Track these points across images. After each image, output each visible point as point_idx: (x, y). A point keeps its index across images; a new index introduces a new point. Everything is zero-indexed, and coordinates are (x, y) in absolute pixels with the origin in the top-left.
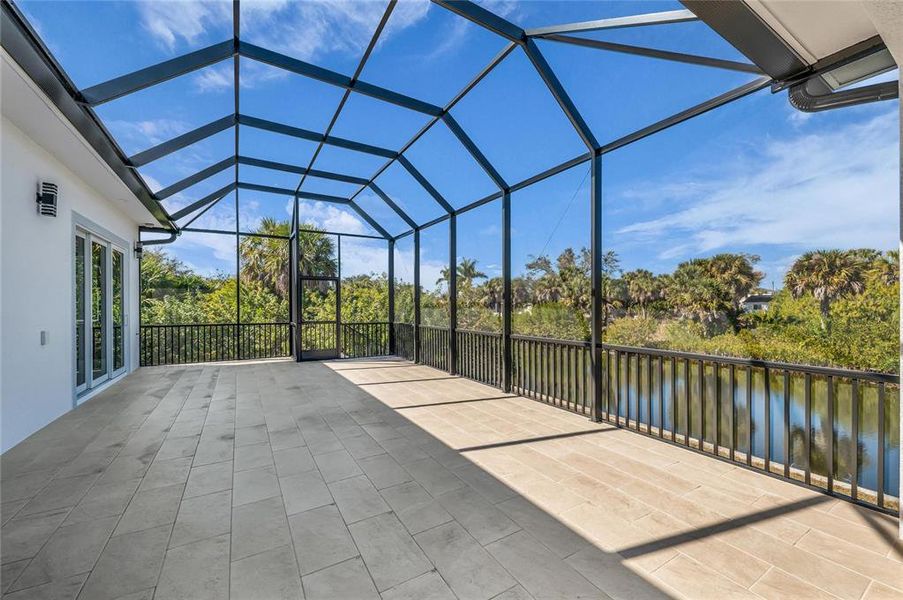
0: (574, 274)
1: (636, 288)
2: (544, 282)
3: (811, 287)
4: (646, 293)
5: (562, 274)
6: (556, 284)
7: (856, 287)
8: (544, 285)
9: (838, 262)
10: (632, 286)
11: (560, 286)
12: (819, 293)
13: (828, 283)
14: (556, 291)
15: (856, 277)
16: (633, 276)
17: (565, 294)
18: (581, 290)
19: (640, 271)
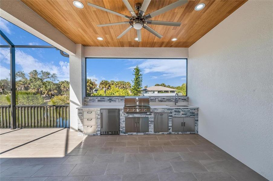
0: (37, 80)
1: (63, 86)
2: (20, 82)
3: (103, 88)
4: (66, 88)
5: (31, 80)
6: (28, 83)
7: (110, 88)
8: (20, 83)
9: (107, 83)
10: (62, 86)
11: (29, 84)
12: (104, 89)
13: (106, 87)
14: (28, 86)
15: (109, 86)
16: (63, 82)
17: (32, 88)
18: (40, 86)
19: (65, 81)
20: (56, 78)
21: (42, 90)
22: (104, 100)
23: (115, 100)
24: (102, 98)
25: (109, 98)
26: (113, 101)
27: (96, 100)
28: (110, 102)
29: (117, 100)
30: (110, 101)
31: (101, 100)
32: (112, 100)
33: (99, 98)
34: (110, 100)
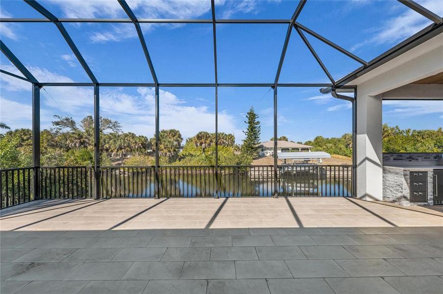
6: (84, 137)
8: (74, 137)
13: (205, 143)
14: (85, 141)
15: (211, 141)
16: (126, 135)
17: (93, 143)
19: (130, 133)
20: (119, 128)
21: (107, 146)
22: (401, 158)
23: (417, 158)
24: (399, 155)
25: (408, 156)
26: (414, 159)
27: (391, 158)
28: (411, 161)
29: (419, 158)
30: (410, 159)
31: (398, 158)
32: (412, 158)
33: (395, 156)
34: (410, 157)
